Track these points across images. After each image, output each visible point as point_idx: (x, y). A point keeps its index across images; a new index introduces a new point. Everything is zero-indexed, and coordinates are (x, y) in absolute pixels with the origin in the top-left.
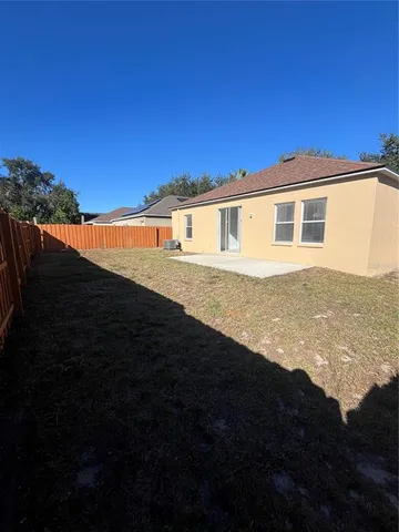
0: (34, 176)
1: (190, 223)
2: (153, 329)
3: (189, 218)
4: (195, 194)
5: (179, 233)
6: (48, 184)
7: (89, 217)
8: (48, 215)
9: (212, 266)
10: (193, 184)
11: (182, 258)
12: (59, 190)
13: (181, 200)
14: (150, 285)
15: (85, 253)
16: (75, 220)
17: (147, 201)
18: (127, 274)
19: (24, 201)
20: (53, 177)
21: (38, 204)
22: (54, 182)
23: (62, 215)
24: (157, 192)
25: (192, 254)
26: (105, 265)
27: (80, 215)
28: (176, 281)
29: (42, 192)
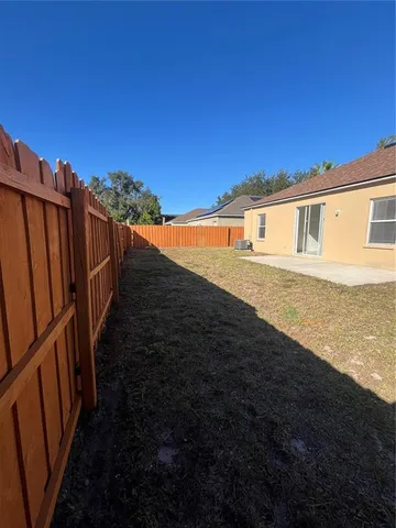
0: (129, 185)
1: (263, 223)
2: (225, 328)
3: (263, 217)
4: (269, 192)
5: (251, 233)
6: (138, 191)
7: (169, 218)
8: (137, 217)
9: (288, 268)
10: (268, 183)
11: (253, 259)
12: (147, 195)
13: (254, 199)
14: (221, 284)
15: (164, 251)
16: (157, 221)
17: (219, 203)
18: (200, 272)
19: (121, 206)
20: (142, 185)
21: (130, 208)
22: (143, 189)
23: (149, 217)
24: (230, 192)
25: (264, 254)
26: (180, 262)
27: (161, 217)
28: (247, 282)
29: (133, 198)
